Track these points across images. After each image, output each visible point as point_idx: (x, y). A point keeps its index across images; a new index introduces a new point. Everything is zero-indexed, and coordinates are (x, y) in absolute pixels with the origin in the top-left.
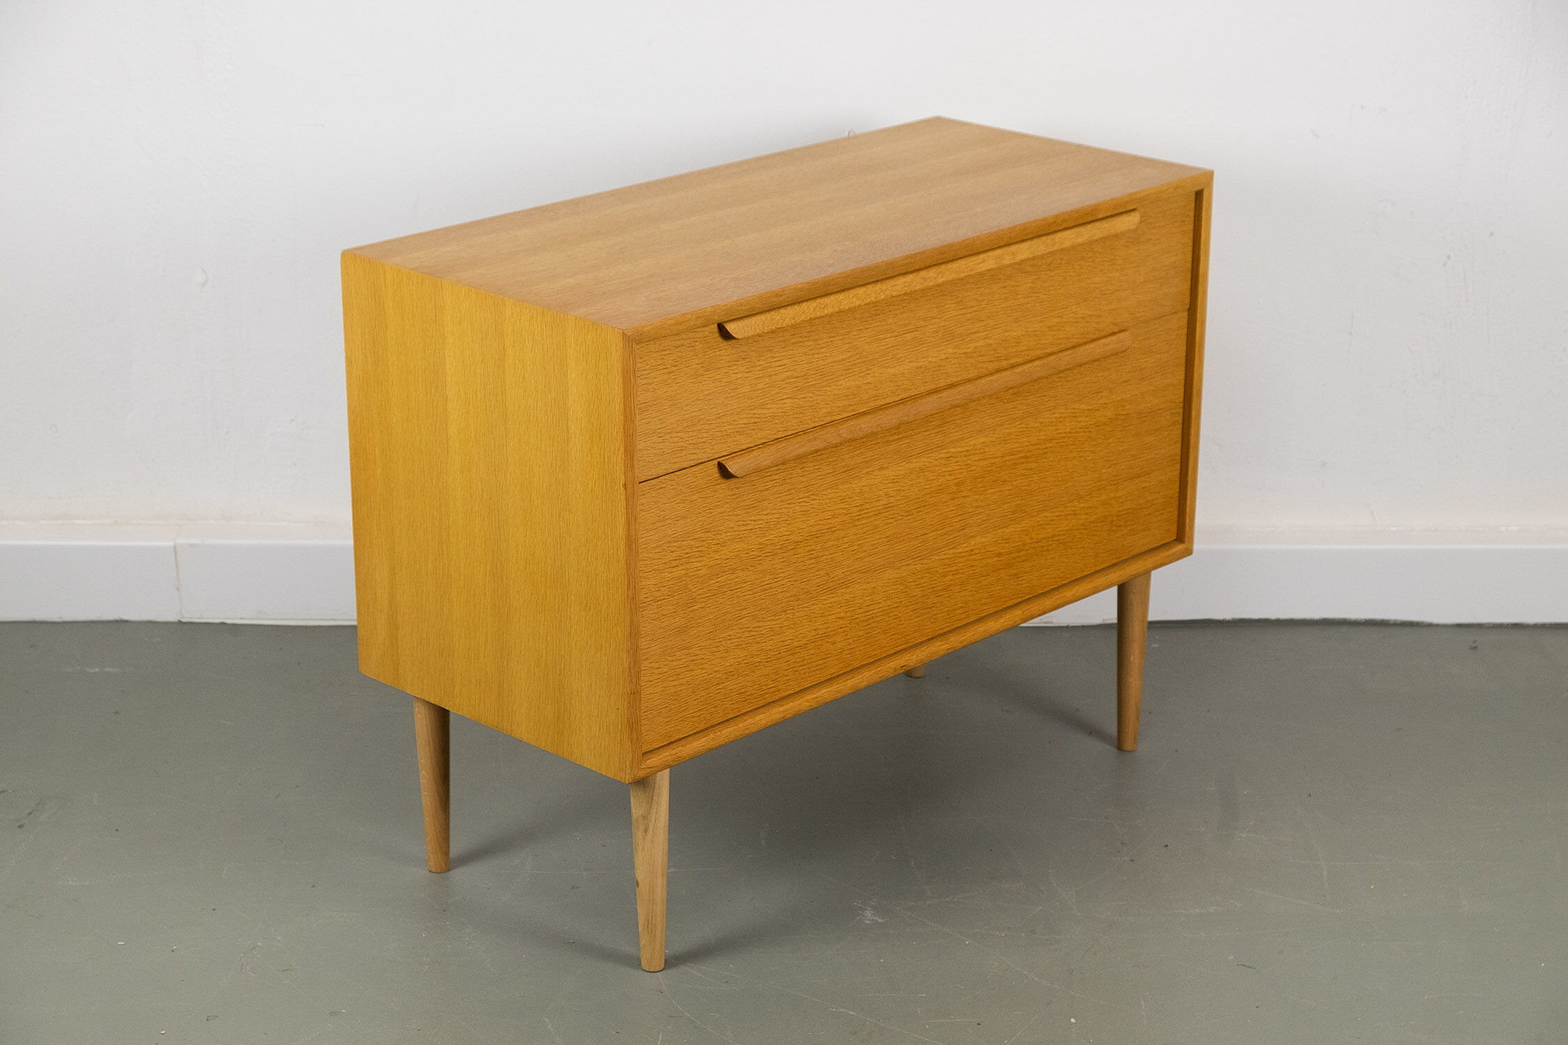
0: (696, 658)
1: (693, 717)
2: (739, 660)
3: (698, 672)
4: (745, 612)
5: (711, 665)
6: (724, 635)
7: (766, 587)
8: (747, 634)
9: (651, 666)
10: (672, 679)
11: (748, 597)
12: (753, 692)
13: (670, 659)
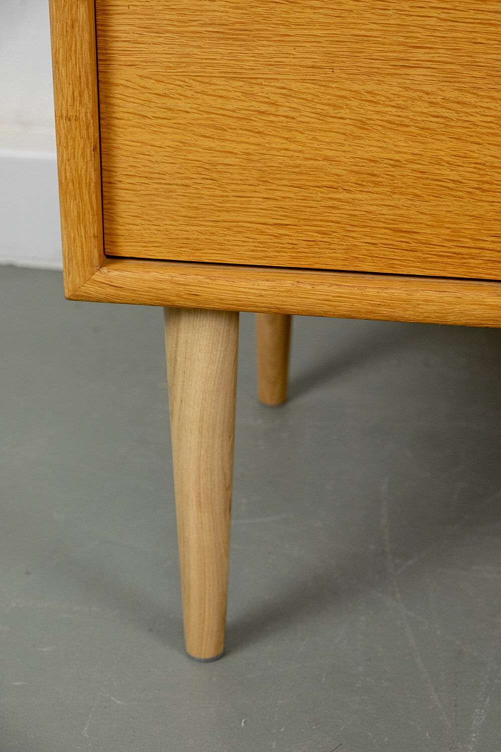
0: (272, 109)
1: (263, 233)
2: (397, 157)
3: (278, 143)
4: (421, 54)
5: (315, 139)
6: (355, 87)
7: (489, 16)
8: (422, 107)
9: (143, 82)
10: (202, 131)
11: (433, 22)
12: (435, 241)
13: (199, 87)
